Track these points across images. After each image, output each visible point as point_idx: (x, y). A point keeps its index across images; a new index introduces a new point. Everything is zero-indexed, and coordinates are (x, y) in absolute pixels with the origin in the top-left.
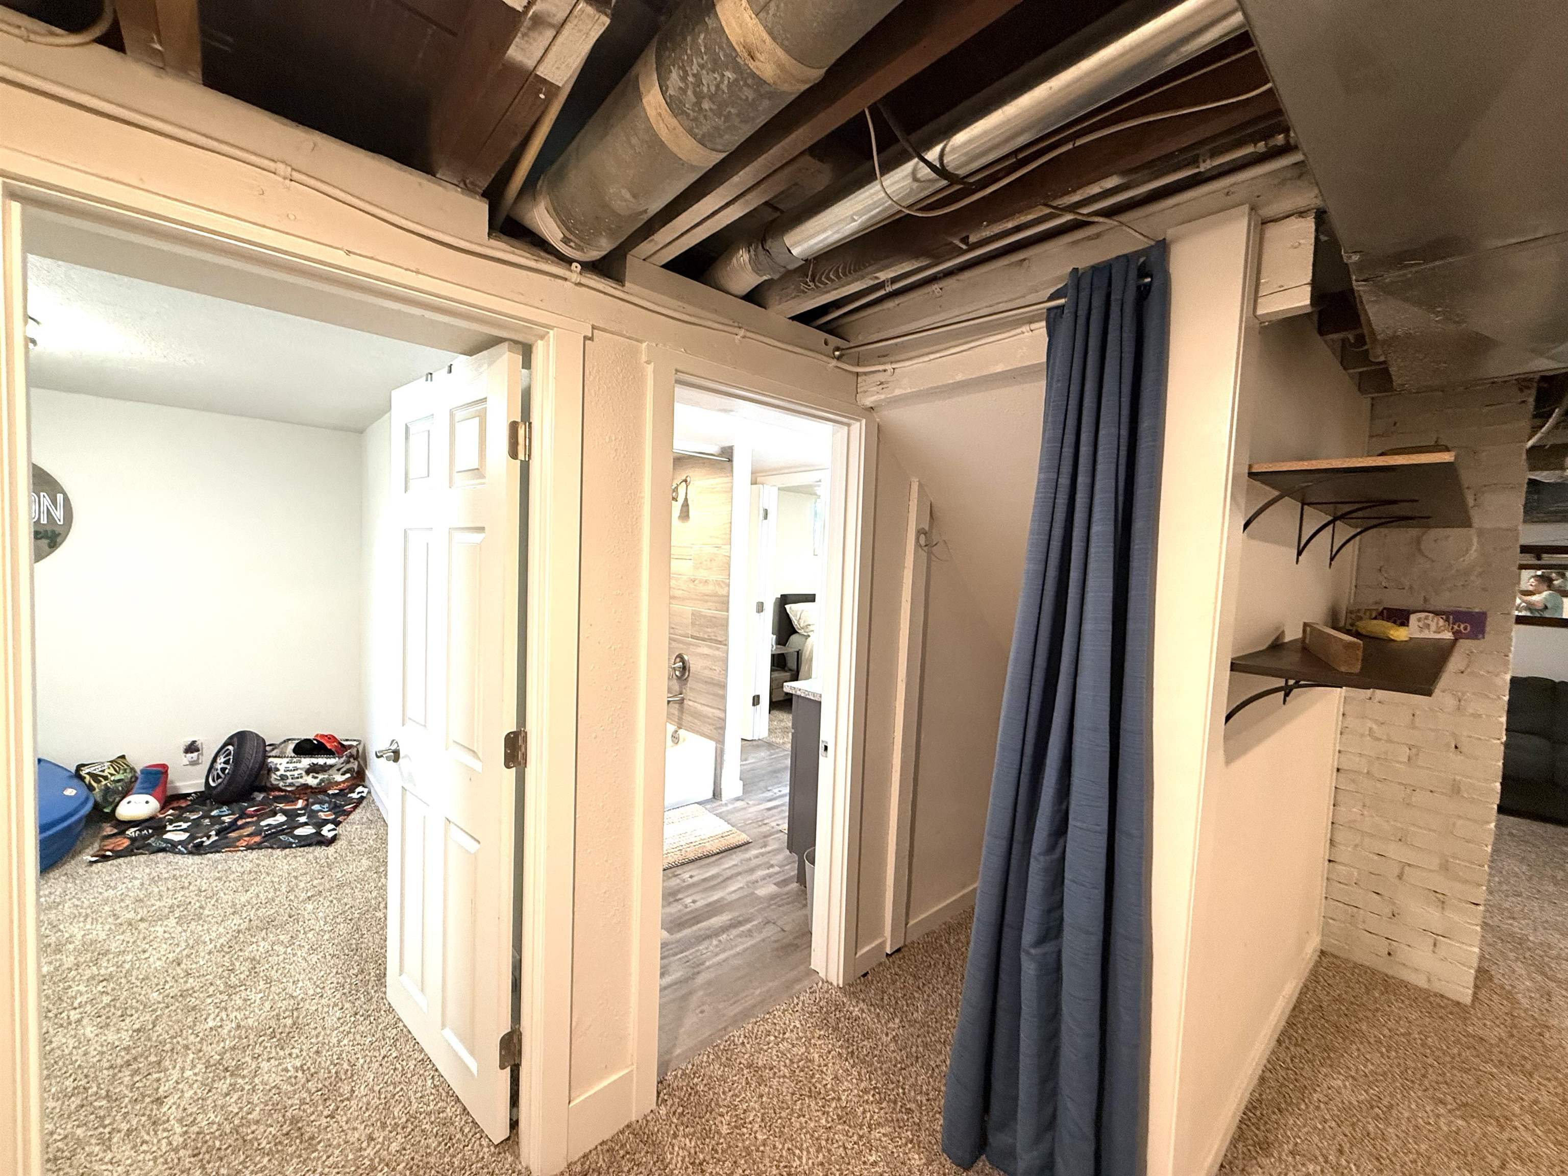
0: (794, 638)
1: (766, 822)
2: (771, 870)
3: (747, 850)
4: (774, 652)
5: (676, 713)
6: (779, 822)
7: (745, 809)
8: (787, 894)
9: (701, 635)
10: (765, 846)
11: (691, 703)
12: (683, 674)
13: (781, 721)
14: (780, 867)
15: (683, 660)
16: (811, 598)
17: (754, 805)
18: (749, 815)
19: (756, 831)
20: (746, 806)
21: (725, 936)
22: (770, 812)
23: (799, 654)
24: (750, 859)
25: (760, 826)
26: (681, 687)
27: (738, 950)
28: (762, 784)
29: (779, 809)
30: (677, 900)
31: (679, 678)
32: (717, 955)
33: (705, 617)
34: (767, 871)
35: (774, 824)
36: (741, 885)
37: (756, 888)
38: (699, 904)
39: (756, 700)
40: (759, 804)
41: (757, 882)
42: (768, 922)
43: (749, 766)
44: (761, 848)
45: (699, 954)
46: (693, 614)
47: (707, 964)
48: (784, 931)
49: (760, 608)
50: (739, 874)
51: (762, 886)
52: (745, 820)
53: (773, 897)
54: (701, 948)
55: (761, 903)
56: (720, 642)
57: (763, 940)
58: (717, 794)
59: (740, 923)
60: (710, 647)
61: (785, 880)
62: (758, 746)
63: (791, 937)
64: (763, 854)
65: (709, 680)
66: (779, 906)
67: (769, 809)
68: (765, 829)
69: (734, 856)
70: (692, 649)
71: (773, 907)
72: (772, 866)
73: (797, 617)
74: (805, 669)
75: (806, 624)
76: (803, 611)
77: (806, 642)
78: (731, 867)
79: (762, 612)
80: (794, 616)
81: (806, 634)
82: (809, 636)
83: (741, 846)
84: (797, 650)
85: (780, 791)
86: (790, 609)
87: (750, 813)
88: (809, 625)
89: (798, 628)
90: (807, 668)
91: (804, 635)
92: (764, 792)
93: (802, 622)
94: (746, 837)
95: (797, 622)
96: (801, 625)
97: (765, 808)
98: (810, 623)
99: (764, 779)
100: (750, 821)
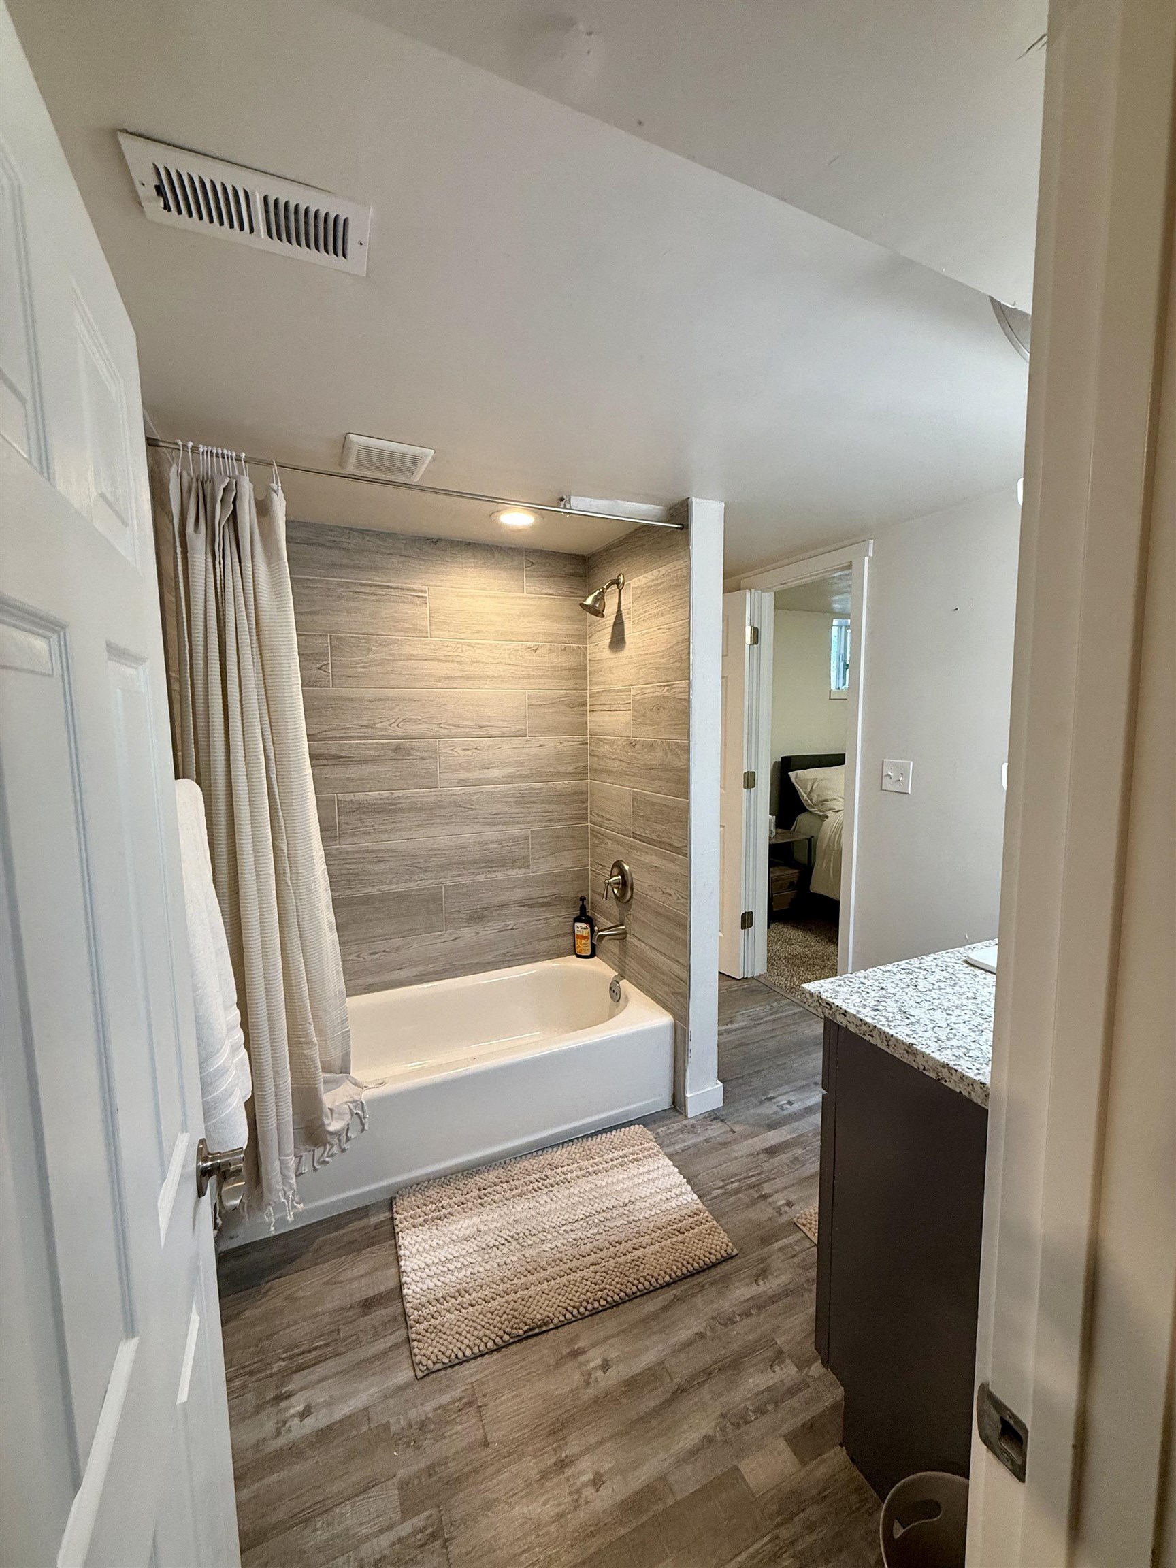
0: (802, 819)
1: (766, 1189)
4: (774, 842)
5: (616, 951)
6: (790, 1196)
7: (724, 1144)
9: (647, 834)
11: (636, 942)
12: (623, 894)
13: (788, 942)
15: (622, 872)
16: (836, 760)
17: (744, 1137)
18: (734, 1167)
19: (744, 1219)
20: (730, 1136)
22: (775, 1161)
23: (811, 843)
24: (733, 1320)
25: (754, 1202)
26: (621, 914)
28: (757, 1083)
31: (618, 899)
33: (654, 804)
35: (781, 1200)
39: (747, 920)
40: (753, 1135)
43: (738, 1035)
46: (634, 799)
49: (750, 780)
50: (709, 1374)
52: (726, 1182)
53: (786, 1504)
56: (677, 850)
58: (678, 1104)
60: (661, 855)
61: (811, 1428)
62: (752, 991)
64: (758, 1305)
65: (660, 910)
67: (771, 1151)
68: (761, 1213)
69: (699, 1301)
70: (635, 854)
73: (806, 788)
74: (821, 866)
75: (820, 799)
76: (815, 780)
77: (822, 825)
78: (692, 1343)
79: (753, 787)
80: (804, 787)
81: (821, 813)
82: (827, 817)
83: (714, 1265)
84: (809, 837)
85: (790, 1103)
86: (796, 777)
87: (736, 1158)
88: (826, 801)
89: (809, 805)
90: (824, 865)
91: (819, 815)
92: (762, 1102)
93: (816, 796)
94: (726, 1240)
95: (808, 796)
96: (814, 801)
97: (767, 1145)
98: (828, 798)
99: (761, 1068)
100: (736, 1185)
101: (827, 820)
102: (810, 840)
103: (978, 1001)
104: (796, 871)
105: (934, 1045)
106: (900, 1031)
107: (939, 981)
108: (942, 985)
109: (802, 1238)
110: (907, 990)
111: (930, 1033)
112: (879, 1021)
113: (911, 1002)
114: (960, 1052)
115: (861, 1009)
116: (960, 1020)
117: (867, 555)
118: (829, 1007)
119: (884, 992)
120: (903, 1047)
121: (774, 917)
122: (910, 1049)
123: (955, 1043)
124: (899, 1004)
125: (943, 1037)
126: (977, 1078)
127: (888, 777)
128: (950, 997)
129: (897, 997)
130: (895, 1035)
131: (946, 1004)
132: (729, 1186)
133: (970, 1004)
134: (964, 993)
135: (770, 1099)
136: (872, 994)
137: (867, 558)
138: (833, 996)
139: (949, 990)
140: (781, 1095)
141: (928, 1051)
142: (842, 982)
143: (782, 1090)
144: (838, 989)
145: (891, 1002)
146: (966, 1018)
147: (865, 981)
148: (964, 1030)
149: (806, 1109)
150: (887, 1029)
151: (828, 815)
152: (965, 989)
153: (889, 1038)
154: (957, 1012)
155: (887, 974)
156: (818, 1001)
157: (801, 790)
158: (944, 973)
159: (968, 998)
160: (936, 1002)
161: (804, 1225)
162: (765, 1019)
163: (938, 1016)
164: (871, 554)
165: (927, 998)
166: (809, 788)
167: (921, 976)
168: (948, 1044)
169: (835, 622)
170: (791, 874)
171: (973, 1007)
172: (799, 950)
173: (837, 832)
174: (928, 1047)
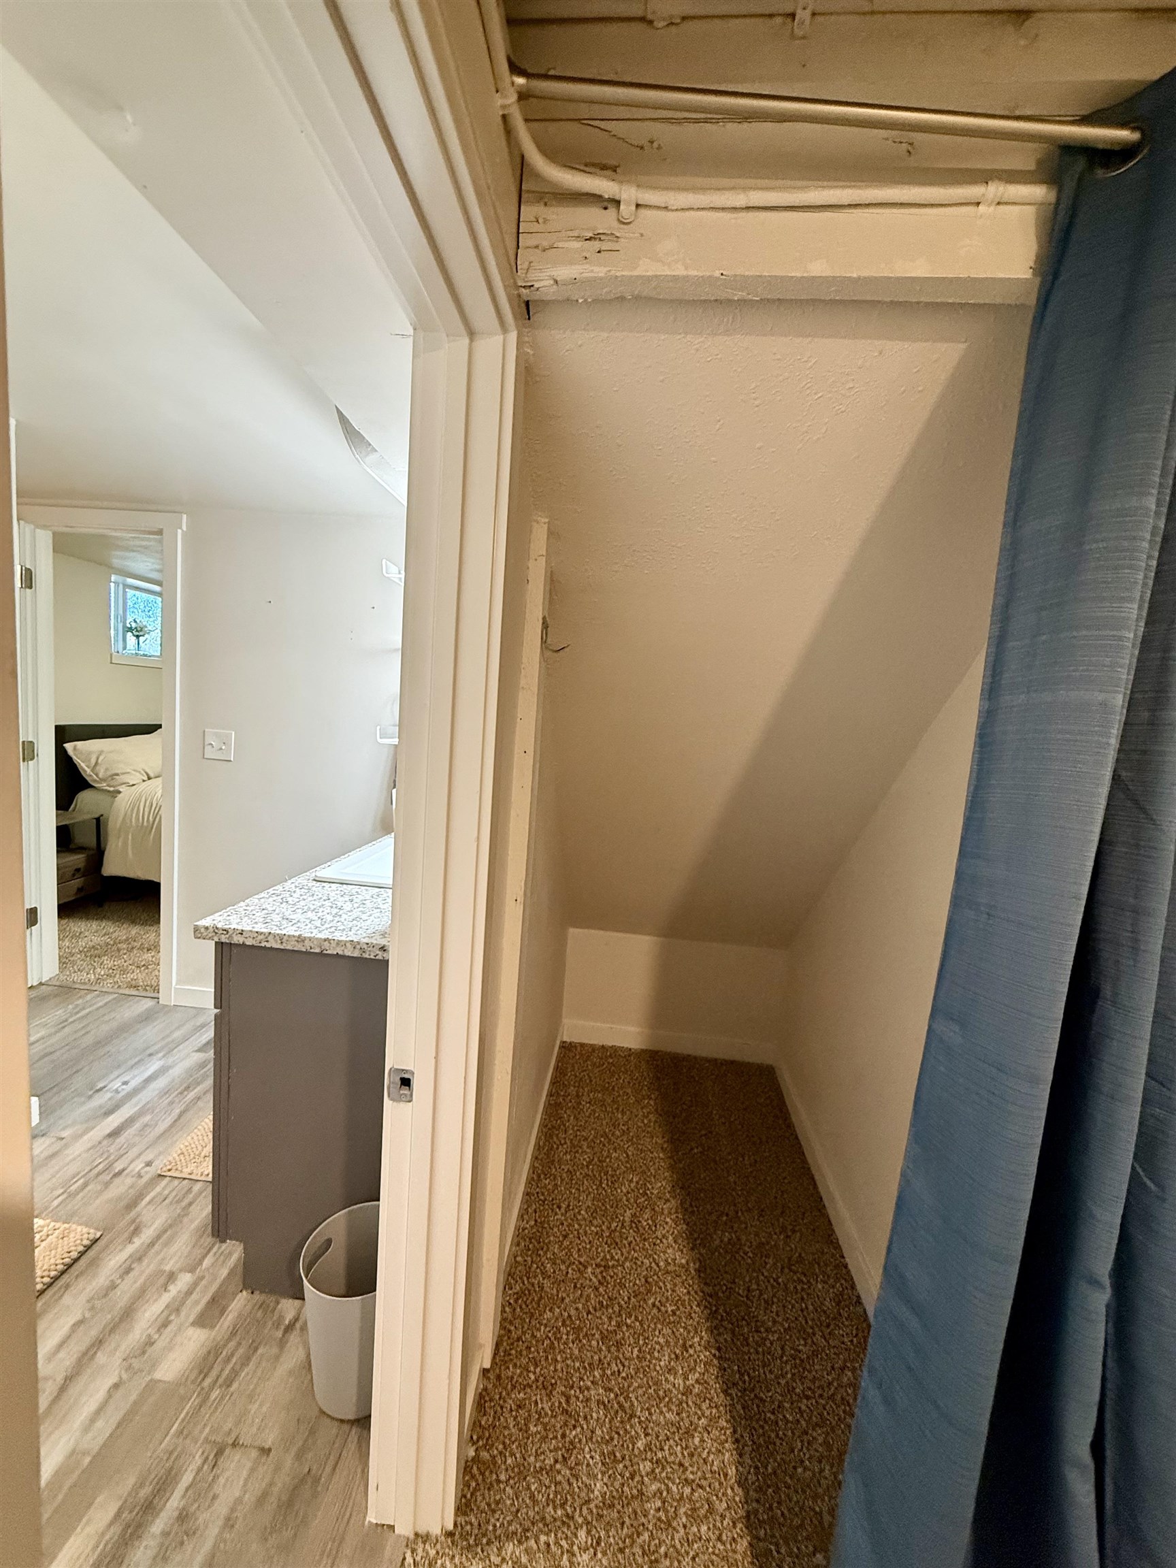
0: (85, 796)
1: (118, 1167)
2: (174, 1290)
3: (94, 1263)
6: (149, 1156)
7: (53, 1156)
8: (233, 1334)
10: (137, 1231)
14: (192, 1270)
17: (77, 1137)
18: (73, 1169)
19: (100, 1204)
20: (59, 1144)
22: (121, 1140)
23: (100, 823)
24: (113, 1286)
25: (107, 1185)
28: (79, 1082)
29: (138, 1125)
34: (166, 1298)
35: (138, 1166)
36: (113, 1379)
37: (154, 1366)
39: (30, 918)
40: (87, 1131)
41: (150, 1343)
42: (220, 1453)
44: (130, 1240)
48: (265, 1451)
49: (28, 751)
50: (99, 1343)
51: (170, 1348)
52: (66, 1184)
53: (205, 1364)
55: (184, 1399)
57: (229, 1523)
59: (149, 1508)
61: (213, 1300)
63: (289, 1461)
64: (138, 1258)
66: (229, 1383)
67: (115, 1134)
68: (120, 1188)
69: (67, 1299)
71: (215, 1394)
72: (172, 1277)
73: (90, 761)
74: (117, 846)
75: (109, 773)
76: (101, 752)
77: (113, 803)
78: (70, 1336)
79: (32, 759)
80: (87, 760)
81: (112, 789)
82: (119, 792)
83: (76, 1260)
84: (97, 816)
85: (125, 1083)
86: (75, 748)
87: (74, 1159)
88: (117, 775)
89: (95, 781)
90: (120, 844)
91: (109, 791)
92: (90, 1097)
93: (102, 771)
94: (85, 1230)
95: (92, 771)
96: (100, 776)
97: (108, 1131)
98: (119, 772)
99: (80, 1067)
100: (81, 1181)
101: (120, 796)
102: (98, 820)
103: (332, 900)
104: (83, 856)
105: (315, 931)
106: (290, 930)
107: (301, 895)
108: (305, 897)
109: (171, 1181)
110: (282, 906)
111: (310, 925)
112: (272, 929)
113: (289, 912)
114: (333, 929)
115: (254, 925)
116: (324, 913)
117: (181, 528)
118: (225, 932)
119: (265, 911)
120: (294, 939)
121: (66, 910)
122: (300, 939)
123: (327, 926)
124: (281, 915)
125: (319, 925)
126: (348, 939)
127: (210, 746)
128: (313, 902)
129: (277, 912)
130: (287, 934)
131: (312, 907)
132: (71, 1188)
133: (327, 903)
134: (321, 898)
135: (101, 1089)
136: (257, 914)
137: (179, 531)
138: (227, 923)
139: (311, 898)
140: (112, 1081)
141: (312, 935)
142: (229, 913)
143: (112, 1076)
144: (228, 918)
145: (274, 916)
146: (328, 911)
147: (248, 908)
148: (329, 918)
149: (144, 1081)
150: (280, 932)
151: (121, 790)
152: (320, 896)
153: (281, 938)
154: (321, 909)
155: (262, 900)
156: (214, 931)
157: (82, 764)
158: (303, 890)
159: (325, 900)
160: (306, 908)
161: (169, 1170)
162: (71, 1020)
163: (310, 914)
164: (184, 528)
165: (298, 907)
166: (93, 761)
167: (288, 895)
168: (324, 927)
169: (113, 578)
170: (78, 860)
171: (330, 904)
172: (97, 940)
173: (133, 809)
174: (312, 933)
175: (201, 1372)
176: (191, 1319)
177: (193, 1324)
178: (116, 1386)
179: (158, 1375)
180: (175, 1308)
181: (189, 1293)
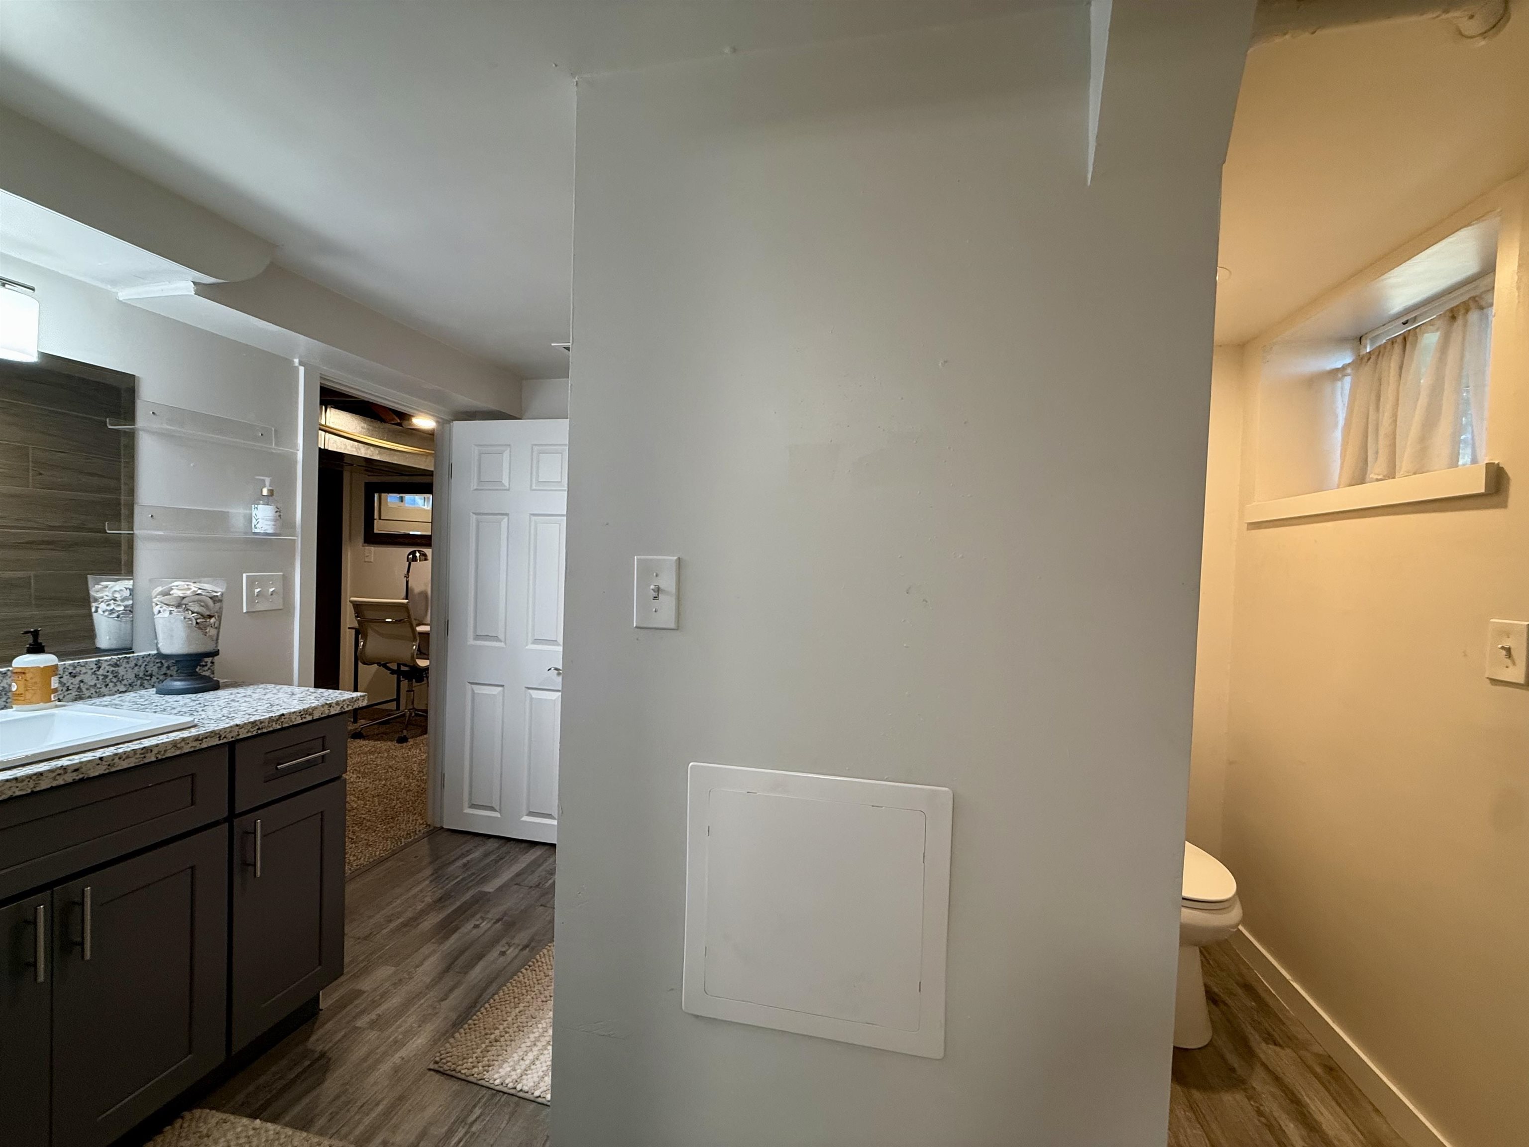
2: (372, 1016)
14: (356, 1028)
21: (419, 907)
27: (399, 901)
30: (498, 921)
32: (421, 891)
36: (421, 969)
38: (469, 926)
45: (440, 886)
47: (427, 882)
54: (440, 891)
72: (373, 1024)
175: (367, 968)
176: (365, 995)
177: (364, 992)
178: (417, 967)
179: (394, 968)
180: (375, 1004)
181: (363, 1012)
